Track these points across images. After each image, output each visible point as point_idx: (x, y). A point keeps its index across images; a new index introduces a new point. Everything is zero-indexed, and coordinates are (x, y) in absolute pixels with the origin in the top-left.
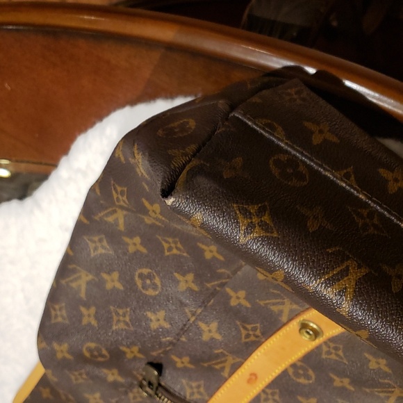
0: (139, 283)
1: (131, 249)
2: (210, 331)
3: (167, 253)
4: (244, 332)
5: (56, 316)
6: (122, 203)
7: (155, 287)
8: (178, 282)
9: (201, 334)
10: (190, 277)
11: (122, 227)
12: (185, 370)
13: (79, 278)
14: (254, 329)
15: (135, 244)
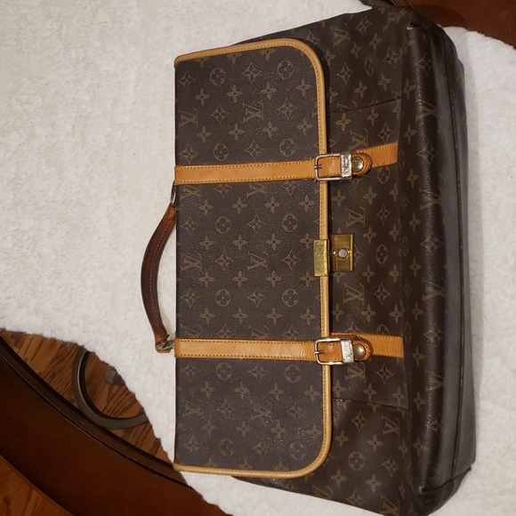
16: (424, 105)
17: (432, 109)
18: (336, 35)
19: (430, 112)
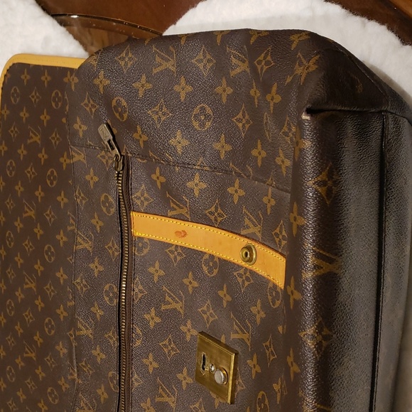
0: (197, 110)
1: (219, 90)
2: (197, 185)
3: (234, 120)
4: (213, 209)
5: (123, 59)
6: (259, 67)
7: (202, 125)
8: (218, 141)
9: (189, 180)
10: (229, 148)
11: (233, 73)
12: (153, 183)
13: (167, 60)
14: (220, 215)
15: (224, 91)
16: (318, 256)
17: (331, 261)
18: (234, 61)
19: (327, 267)
